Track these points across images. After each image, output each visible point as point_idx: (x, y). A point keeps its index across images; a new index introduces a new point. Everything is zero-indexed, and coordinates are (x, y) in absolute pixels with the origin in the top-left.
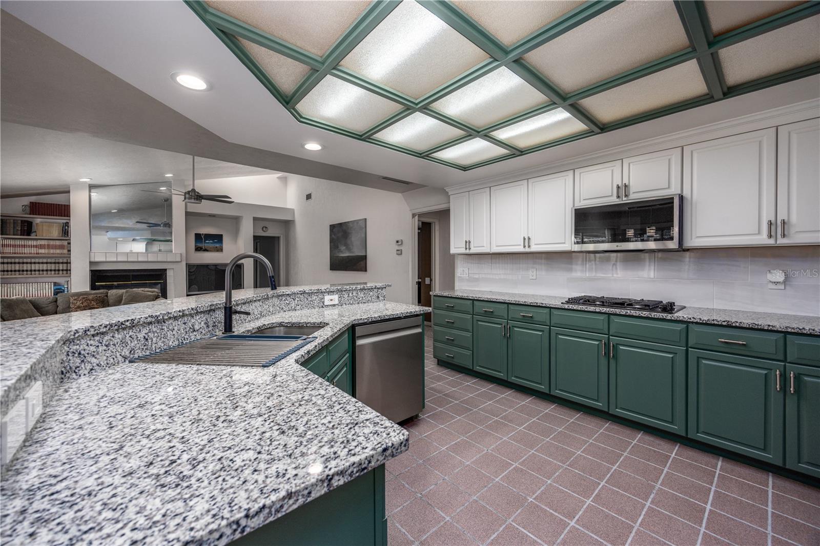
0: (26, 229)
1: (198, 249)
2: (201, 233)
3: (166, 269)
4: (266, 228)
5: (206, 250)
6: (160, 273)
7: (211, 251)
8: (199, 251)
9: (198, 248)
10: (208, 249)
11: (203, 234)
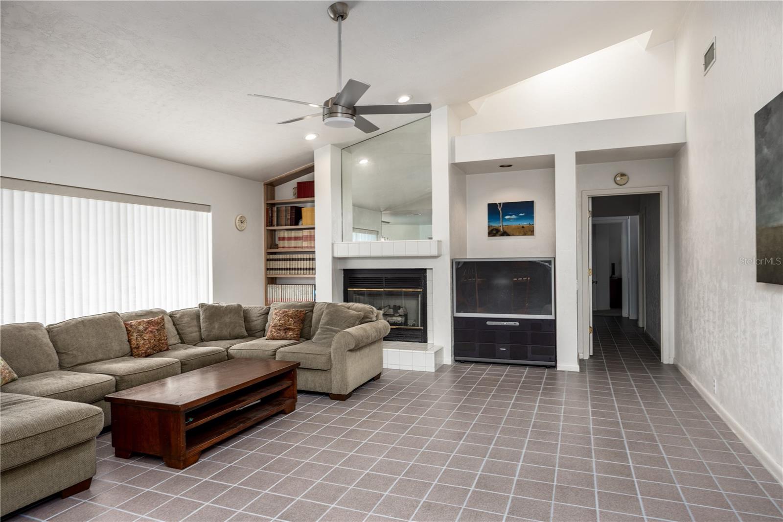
0: (294, 217)
1: (493, 232)
2: (497, 202)
3: (425, 270)
4: (623, 175)
5: (505, 234)
6: (417, 276)
7: (513, 235)
8: (494, 235)
9: (492, 230)
10: (508, 231)
11: (500, 204)
